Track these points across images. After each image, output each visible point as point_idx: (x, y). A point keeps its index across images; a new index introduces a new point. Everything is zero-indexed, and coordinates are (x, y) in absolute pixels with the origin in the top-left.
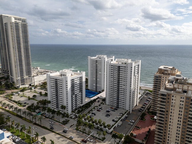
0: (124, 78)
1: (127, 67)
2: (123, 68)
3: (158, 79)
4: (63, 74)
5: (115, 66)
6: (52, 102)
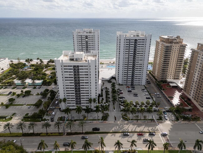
0: (142, 52)
1: (145, 40)
2: (141, 41)
3: (168, 49)
4: (75, 57)
5: (131, 40)
6: (67, 99)
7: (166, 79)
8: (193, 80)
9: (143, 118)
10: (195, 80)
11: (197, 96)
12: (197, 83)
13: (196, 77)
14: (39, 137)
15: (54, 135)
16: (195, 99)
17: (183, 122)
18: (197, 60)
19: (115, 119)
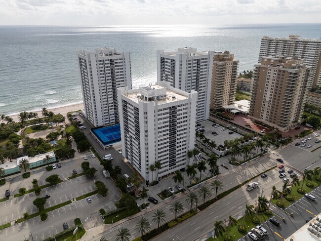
0: (205, 76)
1: (208, 59)
5: (194, 60)
7: (221, 106)
8: (263, 100)
9: (252, 156)
10: (268, 99)
11: (273, 117)
12: (271, 102)
13: (268, 96)
14: (169, 231)
15: (187, 217)
16: (271, 121)
17: (283, 147)
18: (267, 77)
19: (227, 168)
